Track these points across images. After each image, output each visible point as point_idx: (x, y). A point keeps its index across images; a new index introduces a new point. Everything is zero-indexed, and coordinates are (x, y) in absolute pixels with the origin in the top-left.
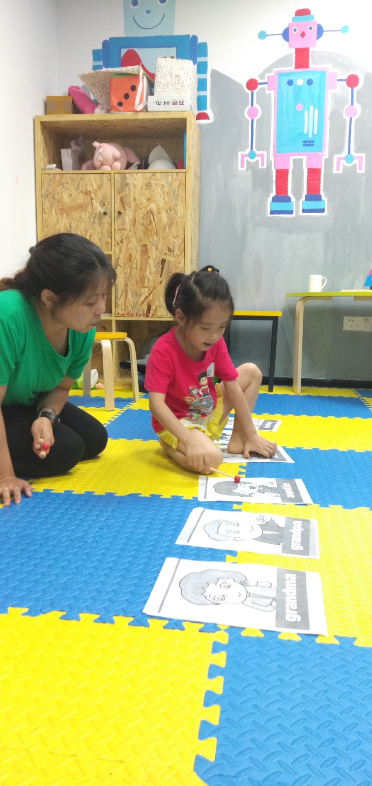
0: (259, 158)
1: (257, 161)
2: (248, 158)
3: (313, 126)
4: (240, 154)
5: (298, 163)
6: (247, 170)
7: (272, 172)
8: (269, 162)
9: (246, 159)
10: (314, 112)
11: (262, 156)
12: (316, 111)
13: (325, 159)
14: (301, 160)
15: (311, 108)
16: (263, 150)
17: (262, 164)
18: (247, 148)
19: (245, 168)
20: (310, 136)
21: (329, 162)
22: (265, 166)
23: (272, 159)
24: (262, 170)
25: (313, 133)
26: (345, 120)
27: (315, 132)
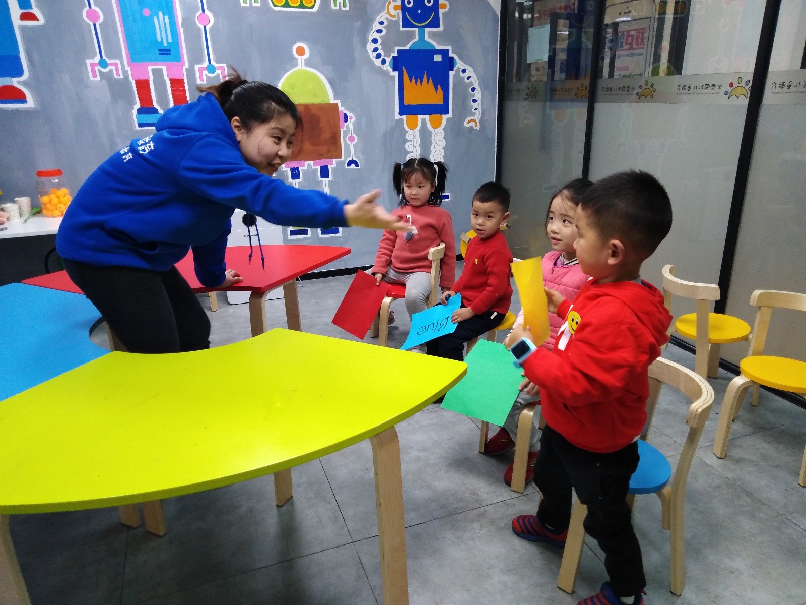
0: (113, 68)
1: (111, 71)
2: (99, 67)
3: (166, 34)
4: (88, 62)
5: (158, 73)
6: (101, 80)
7: (131, 82)
8: (125, 72)
9: (97, 68)
10: (164, 18)
11: (116, 65)
12: (167, 17)
13: (186, 69)
14: (161, 70)
15: (160, 14)
16: (115, 58)
17: (118, 74)
18: (96, 55)
19: (98, 78)
20: (165, 44)
21: (191, 72)
22: (121, 76)
23: (128, 68)
24: (118, 81)
25: (167, 41)
26: (199, 29)
27: (170, 41)
